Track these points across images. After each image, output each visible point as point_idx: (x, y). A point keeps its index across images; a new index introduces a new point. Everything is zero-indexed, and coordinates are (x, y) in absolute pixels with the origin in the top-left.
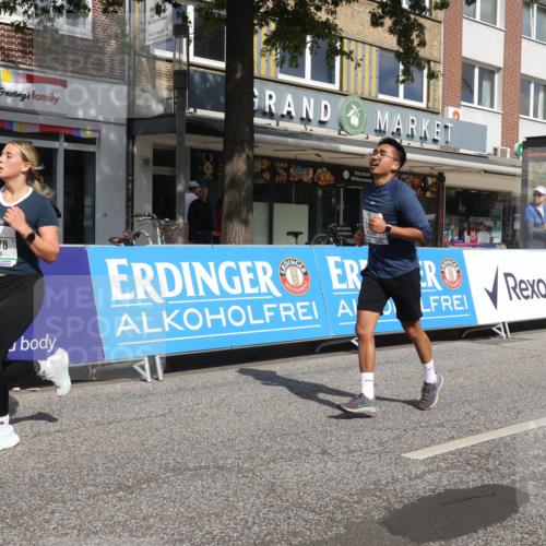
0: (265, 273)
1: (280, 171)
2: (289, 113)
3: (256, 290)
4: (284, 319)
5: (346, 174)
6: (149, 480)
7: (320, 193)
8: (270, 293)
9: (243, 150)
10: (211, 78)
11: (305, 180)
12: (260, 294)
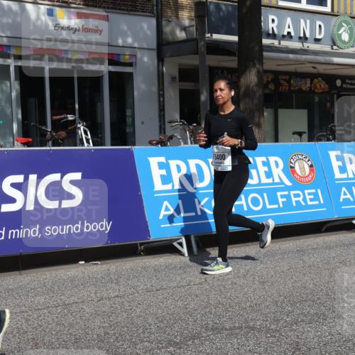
0: (277, 166)
1: (282, 82)
2: (289, 33)
3: (270, 181)
4: (294, 204)
5: (339, 83)
6: (193, 338)
7: (317, 99)
8: (282, 183)
9: (254, 65)
10: (223, 7)
11: (304, 89)
12: (273, 183)
